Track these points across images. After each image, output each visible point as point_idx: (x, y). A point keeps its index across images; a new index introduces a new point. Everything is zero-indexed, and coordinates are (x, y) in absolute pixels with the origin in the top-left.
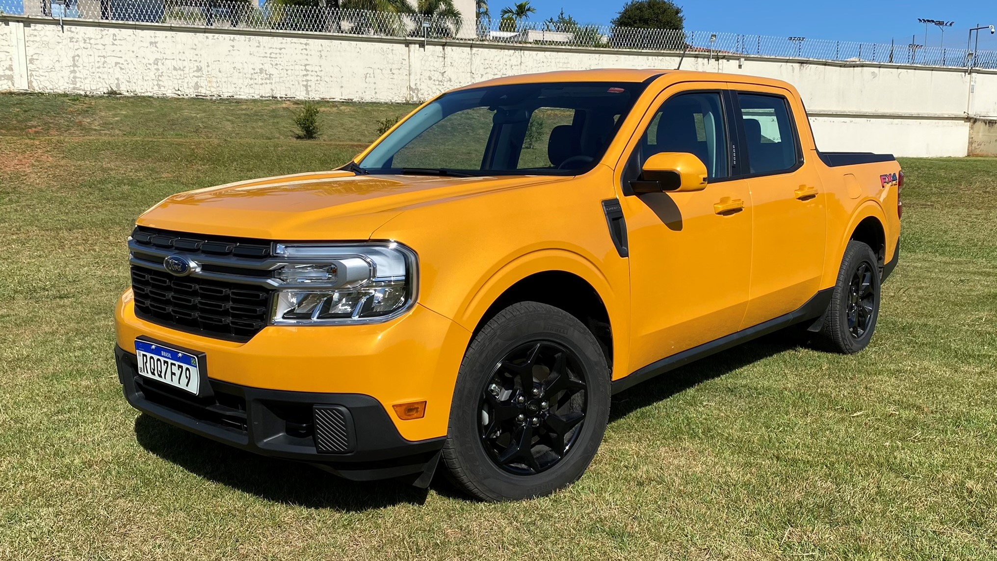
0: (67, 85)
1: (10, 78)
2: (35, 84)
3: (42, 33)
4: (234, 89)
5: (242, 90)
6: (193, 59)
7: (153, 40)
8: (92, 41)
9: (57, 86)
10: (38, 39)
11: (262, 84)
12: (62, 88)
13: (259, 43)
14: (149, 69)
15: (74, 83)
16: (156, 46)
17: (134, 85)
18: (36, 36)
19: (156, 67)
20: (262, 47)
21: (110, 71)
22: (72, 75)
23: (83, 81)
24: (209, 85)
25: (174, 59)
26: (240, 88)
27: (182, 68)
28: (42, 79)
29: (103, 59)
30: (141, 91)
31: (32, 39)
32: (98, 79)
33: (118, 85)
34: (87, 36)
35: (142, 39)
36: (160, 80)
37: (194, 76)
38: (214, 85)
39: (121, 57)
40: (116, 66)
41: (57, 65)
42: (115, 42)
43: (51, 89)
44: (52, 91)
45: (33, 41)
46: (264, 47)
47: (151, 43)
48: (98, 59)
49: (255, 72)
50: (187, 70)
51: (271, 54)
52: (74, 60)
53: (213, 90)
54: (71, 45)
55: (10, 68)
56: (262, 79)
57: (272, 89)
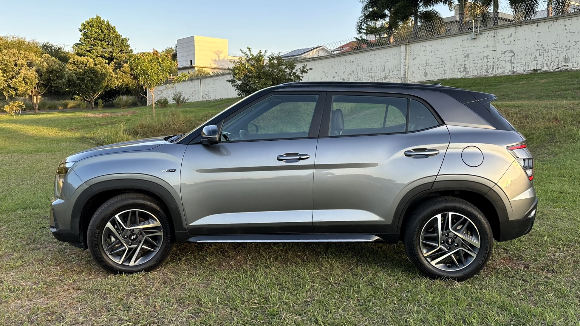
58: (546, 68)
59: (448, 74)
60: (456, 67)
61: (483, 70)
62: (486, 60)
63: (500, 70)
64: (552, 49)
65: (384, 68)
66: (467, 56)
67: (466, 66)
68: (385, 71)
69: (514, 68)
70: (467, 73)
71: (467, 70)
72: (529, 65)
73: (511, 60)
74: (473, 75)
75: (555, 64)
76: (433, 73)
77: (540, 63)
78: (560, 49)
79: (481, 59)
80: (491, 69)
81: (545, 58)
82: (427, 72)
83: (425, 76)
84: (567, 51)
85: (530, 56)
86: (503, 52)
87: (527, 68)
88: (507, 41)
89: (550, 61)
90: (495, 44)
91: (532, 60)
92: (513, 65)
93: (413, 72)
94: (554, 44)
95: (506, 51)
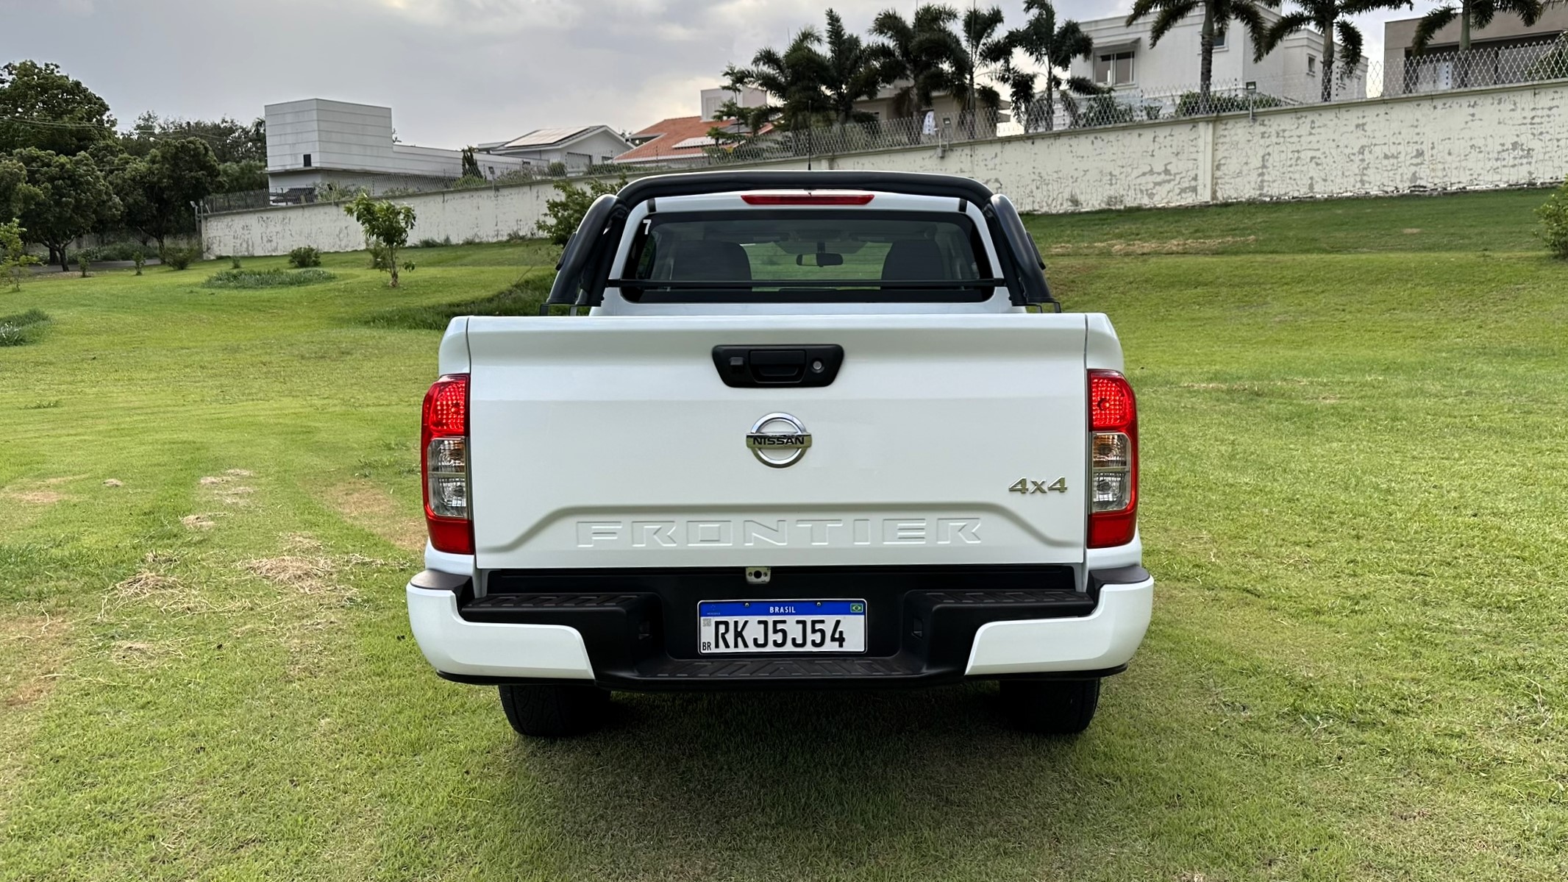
0: (1253, 191)
1: (1194, 190)
2: (1219, 195)
3: (1233, 132)
4: (1470, 178)
5: (1480, 178)
6: (1411, 141)
7: (1361, 121)
8: (1287, 134)
9: (1242, 193)
10: (1227, 140)
11: (1514, 166)
12: (1247, 196)
13: (1515, 104)
14: (1352, 160)
15: (1261, 188)
16: (1363, 130)
17: (1331, 183)
18: (1225, 136)
19: (1361, 157)
20: (1519, 110)
21: (1303, 168)
22: (1260, 179)
23: (1270, 184)
24: (1433, 174)
25: (1385, 144)
26: (1479, 175)
27: (1395, 154)
28: (1227, 187)
29: (1296, 154)
30: (1338, 191)
31: (1221, 139)
32: (1288, 181)
33: (1311, 187)
34: (1281, 128)
35: (1346, 122)
36: (1365, 175)
37: (1412, 164)
38: (1440, 174)
39: (1318, 150)
40: (1311, 161)
41: (1245, 168)
42: (1313, 131)
43: (1235, 198)
45: (1222, 143)
46: (1523, 109)
47: (1357, 126)
48: (1290, 155)
49: (1505, 148)
50: (1402, 158)
51: (1533, 118)
52: (1263, 161)
53: (1436, 181)
54: (1262, 142)
55: (1195, 179)
56: (1515, 158)
57: (1530, 173)
58: (1045, 209)
64: (1053, 180)
72: (1022, 204)
75: (1059, 203)
77: (1038, 200)
78: (1065, 180)
81: (1045, 193)
84: (1074, 184)
85: (1023, 189)
88: (991, 165)
89: (1051, 199)
90: (973, 168)
91: (1027, 195)
94: (1056, 172)
95: (989, 180)
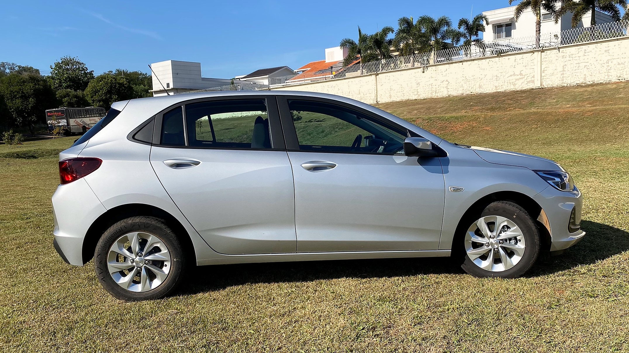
0: (559, 82)
1: (533, 82)
2: (544, 83)
3: (549, 56)
7: (607, 49)
8: (573, 56)
9: (554, 83)
10: (547, 59)
12: (556, 84)
14: (603, 66)
15: (563, 80)
16: (608, 52)
17: (594, 77)
18: (546, 57)
19: (607, 64)
21: (581, 71)
22: (562, 76)
23: (567, 78)
25: (618, 58)
27: (623, 63)
28: (547, 80)
29: (578, 65)
30: (597, 80)
31: (544, 60)
32: (575, 76)
33: (585, 79)
34: (571, 52)
35: (600, 50)
36: (609, 72)
39: (588, 62)
40: (585, 67)
41: (555, 72)
42: (586, 54)
43: (551, 85)
44: (551, 86)
47: (606, 51)
48: (576, 65)
52: (563, 68)
54: (563, 60)
55: (533, 77)
58: (468, 93)
59: (406, 96)
60: (411, 91)
61: (429, 93)
62: (431, 87)
63: (440, 93)
64: (471, 80)
65: (359, 92)
66: (418, 84)
67: (418, 91)
68: (360, 94)
69: (449, 92)
70: (419, 96)
71: (418, 93)
72: (458, 90)
73: (447, 86)
74: (423, 97)
75: (474, 89)
76: (396, 96)
77: (465, 88)
78: (477, 80)
79: (428, 86)
80: (435, 93)
81: (468, 85)
82: (391, 94)
83: (390, 96)
84: (481, 81)
85: (458, 84)
86: (441, 81)
87: (457, 92)
88: (444, 74)
89: (471, 88)
90: (437, 76)
91: (460, 87)
92: (448, 90)
93: (381, 95)
94: (473, 76)
95: (444, 81)
